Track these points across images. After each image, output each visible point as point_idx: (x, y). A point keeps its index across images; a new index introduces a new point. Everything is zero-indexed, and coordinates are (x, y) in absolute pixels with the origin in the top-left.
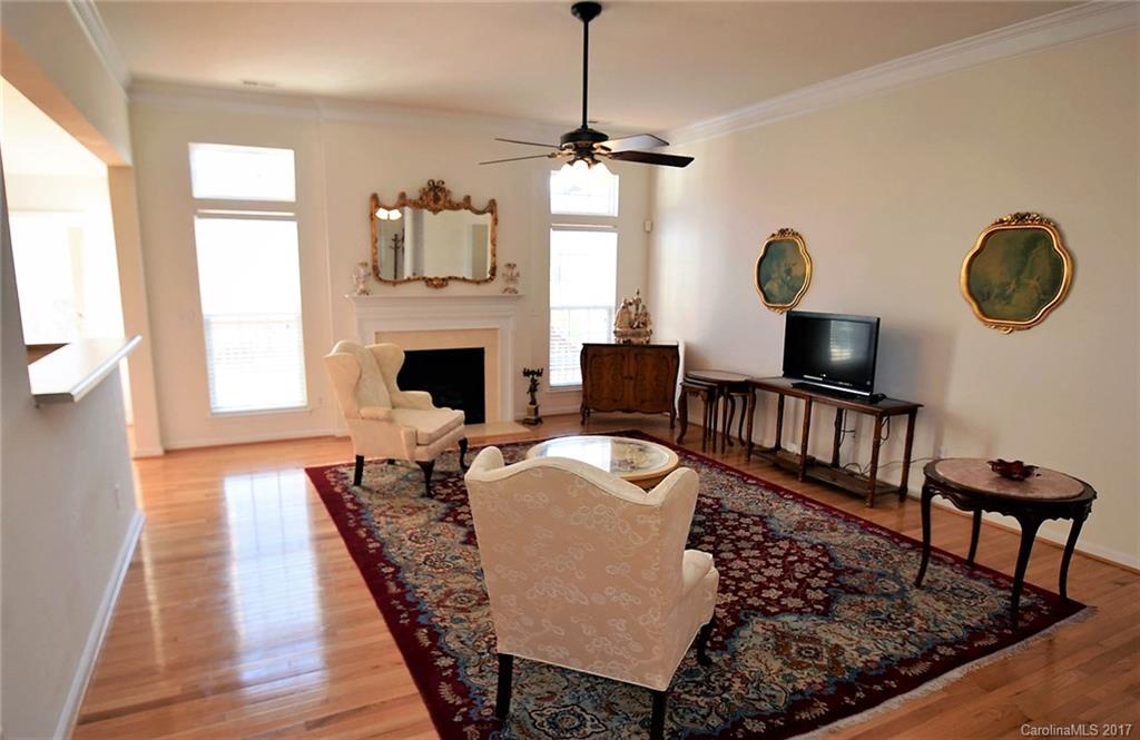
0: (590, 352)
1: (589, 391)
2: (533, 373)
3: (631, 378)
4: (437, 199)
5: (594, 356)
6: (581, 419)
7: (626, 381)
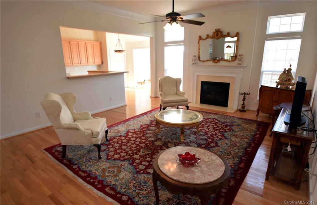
0: (263, 89)
1: (261, 104)
2: (245, 94)
3: (276, 102)
4: (217, 35)
5: (264, 91)
6: (257, 114)
7: (274, 102)
